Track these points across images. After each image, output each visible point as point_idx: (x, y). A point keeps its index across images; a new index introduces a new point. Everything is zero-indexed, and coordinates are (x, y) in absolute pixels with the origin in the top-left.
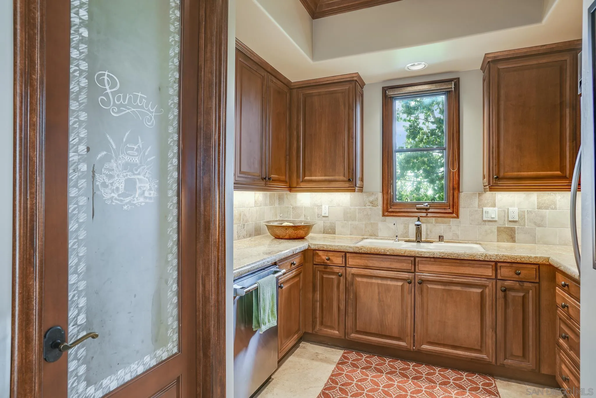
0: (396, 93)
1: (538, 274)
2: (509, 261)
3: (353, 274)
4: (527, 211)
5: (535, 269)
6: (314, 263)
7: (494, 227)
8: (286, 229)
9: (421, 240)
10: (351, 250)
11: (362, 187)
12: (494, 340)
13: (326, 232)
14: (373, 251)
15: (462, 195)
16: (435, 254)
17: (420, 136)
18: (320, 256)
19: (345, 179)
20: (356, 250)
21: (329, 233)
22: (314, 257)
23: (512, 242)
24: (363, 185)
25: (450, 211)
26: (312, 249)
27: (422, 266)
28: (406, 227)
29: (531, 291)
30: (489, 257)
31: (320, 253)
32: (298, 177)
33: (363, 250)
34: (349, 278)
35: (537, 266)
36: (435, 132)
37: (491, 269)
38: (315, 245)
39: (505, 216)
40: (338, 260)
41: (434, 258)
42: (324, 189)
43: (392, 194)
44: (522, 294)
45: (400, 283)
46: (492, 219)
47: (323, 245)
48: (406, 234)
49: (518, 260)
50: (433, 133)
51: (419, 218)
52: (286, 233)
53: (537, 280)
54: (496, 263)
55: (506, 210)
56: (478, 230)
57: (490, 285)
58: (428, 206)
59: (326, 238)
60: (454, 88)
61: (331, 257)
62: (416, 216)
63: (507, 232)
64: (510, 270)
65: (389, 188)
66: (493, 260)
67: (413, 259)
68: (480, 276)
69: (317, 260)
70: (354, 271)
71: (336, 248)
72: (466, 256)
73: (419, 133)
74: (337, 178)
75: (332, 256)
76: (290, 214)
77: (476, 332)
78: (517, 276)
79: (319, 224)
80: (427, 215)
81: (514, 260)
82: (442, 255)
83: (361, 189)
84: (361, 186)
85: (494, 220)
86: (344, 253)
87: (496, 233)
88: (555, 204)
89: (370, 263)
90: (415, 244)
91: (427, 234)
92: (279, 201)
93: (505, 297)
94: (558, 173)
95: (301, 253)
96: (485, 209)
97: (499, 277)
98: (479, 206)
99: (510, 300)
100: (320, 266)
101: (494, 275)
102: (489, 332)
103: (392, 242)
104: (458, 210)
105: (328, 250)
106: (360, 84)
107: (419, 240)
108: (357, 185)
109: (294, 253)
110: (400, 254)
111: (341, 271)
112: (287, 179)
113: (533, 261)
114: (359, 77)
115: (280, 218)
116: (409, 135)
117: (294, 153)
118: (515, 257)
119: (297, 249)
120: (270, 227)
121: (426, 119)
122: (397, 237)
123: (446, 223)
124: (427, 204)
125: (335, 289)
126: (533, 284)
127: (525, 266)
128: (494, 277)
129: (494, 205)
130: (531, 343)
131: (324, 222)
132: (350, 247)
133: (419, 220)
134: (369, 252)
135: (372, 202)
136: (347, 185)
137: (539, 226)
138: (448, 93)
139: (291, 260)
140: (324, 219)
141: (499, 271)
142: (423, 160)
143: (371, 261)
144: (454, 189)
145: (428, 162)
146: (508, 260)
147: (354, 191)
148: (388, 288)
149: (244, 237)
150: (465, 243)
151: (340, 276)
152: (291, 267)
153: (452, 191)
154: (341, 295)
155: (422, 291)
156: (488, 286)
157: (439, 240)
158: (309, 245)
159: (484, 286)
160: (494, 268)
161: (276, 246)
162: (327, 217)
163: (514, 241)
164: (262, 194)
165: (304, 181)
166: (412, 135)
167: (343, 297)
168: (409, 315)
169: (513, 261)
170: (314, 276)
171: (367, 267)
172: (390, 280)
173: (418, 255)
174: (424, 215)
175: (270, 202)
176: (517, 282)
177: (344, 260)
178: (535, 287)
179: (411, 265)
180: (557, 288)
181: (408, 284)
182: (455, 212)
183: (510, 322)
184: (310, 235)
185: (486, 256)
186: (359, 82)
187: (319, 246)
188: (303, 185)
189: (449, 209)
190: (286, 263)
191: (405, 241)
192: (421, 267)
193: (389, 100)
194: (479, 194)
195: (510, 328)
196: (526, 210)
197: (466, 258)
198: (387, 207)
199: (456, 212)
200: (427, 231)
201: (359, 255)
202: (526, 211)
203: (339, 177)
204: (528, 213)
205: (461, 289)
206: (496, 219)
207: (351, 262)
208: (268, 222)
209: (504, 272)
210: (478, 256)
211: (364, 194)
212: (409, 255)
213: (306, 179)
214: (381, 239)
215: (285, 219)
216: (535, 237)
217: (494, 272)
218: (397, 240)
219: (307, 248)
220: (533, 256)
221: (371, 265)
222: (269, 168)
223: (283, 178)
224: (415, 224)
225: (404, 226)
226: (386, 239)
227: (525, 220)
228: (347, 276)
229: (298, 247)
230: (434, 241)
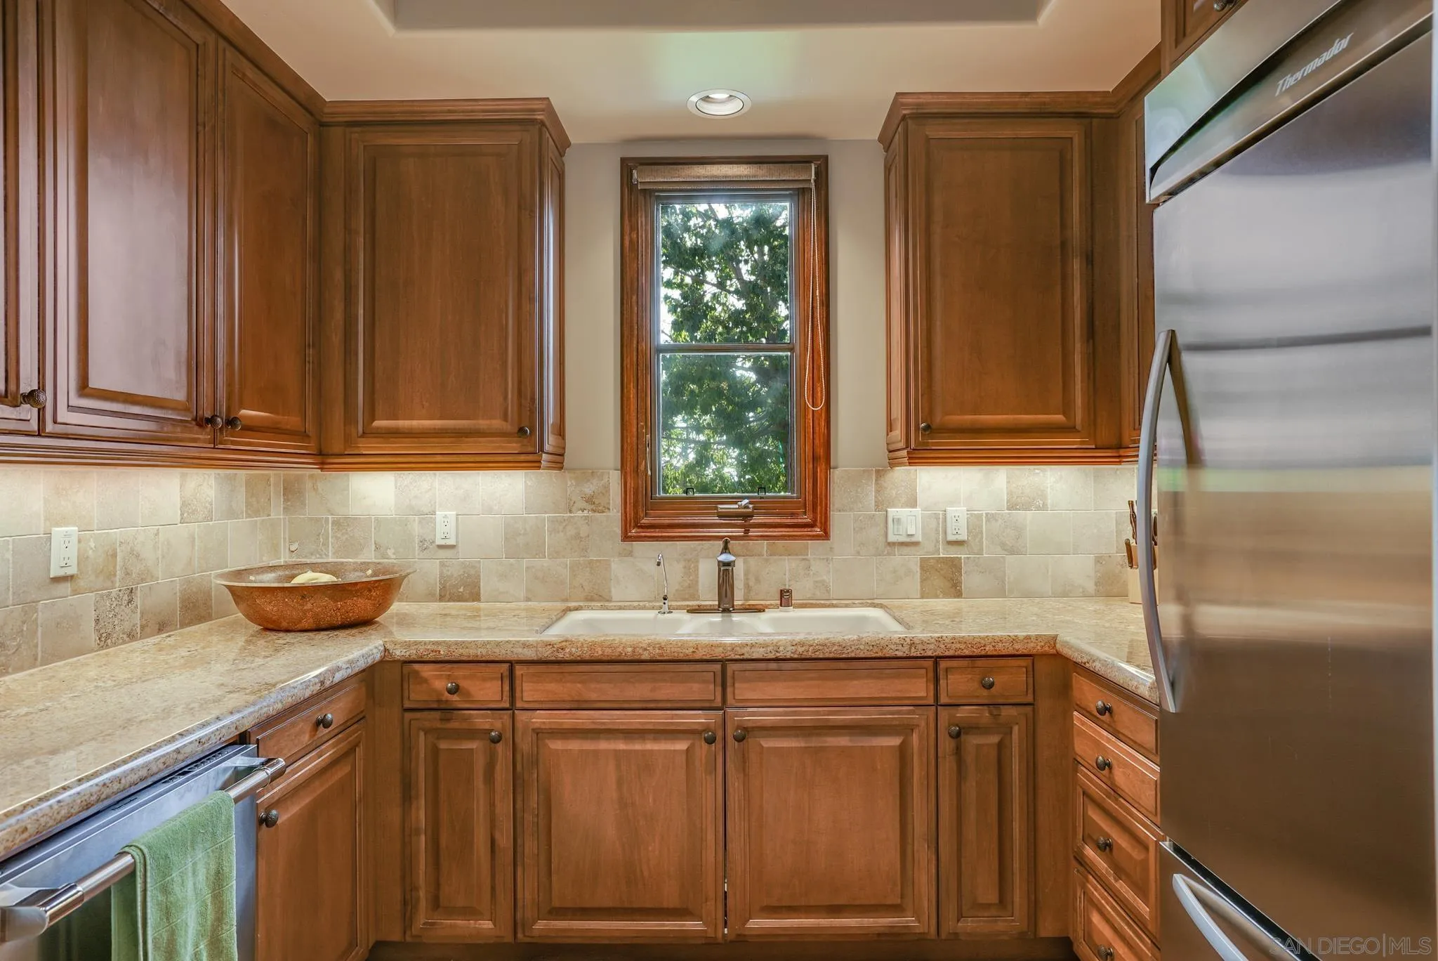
0: (662, 180)
1: (1031, 680)
2: (967, 652)
3: (538, 732)
4: (987, 514)
5: (1025, 670)
6: (407, 705)
7: (912, 560)
8: (303, 597)
9: (733, 606)
10: (530, 654)
11: (562, 455)
12: (934, 871)
13: (448, 596)
14: (598, 653)
15: (836, 475)
16: (781, 649)
17: (707, 324)
18: (425, 681)
19: (507, 427)
20: (547, 654)
21: (460, 599)
22: (406, 686)
23: (955, 597)
24: (564, 448)
25: (807, 519)
26: (398, 661)
27: (746, 685)
28: (691, 570)
29: (1016, 729)
30: (920, 647)
31: (426, 671)
32: (349, 418)
33: (567, 650)
34: (525, 745)
35: (1028, 662)
36: (744, 317)
37: (925, 680)
38: (408, 645)
39: (937, 530)
40: (488, 690)
41: (777, 660)
42: (439, 458)
43: (649, 473)
44: (994, 739)
45: (682, 746)
46: (908, 540)
47: (434, 643)
48: (690, 590)
49: (989, 649)
50: (737, 317)
51: (726, 543)
52: (305, 612)
53: (1030, 699)
54: (937, 659)
55: (941, 512)
56: (877, 568)
57: (923, 724)
58: (748, 507)
59: (449, 615)
60: (815, 181)
61: (463, 684)
62: (721, 538)
63: (942, 572)
64: (970, 676)
65: (641, 456)
66: (929, 653)
67: (718, 667)
68: (897, 702)
69: (417, 695)
70: (540, 719)
71: (481, 653)
72: (862, 647)
73: (705, 316)
74: (482, 423)
75: (465, 677)
76: (325, 544)
77: (889, 856)
78: (985, 692)
79: (427, 570)
80: (747, 532)
81: (979, 650)
82: (800, 650)
83: (559, 461)
84: (560, 451)
85: (913, 539)
86: (506, 666)
87: (919, 574)
88: (1043, 496)
89: (593, 692)
90: (717, 618)
91: (748, 587)
92: (286, 500)
93: (958, 751)
94: (1059, 418)
95: (354, 679)
96: (892, 512)
97: (944, 699)
98: (879, 505)
99: (970, 758)
100: (426, 713)
101: (932, 693)
102: (922, 853)
103: (651, 614)
104: (826, 518)
105: (453, 658)
106: (554, 138)
107: (725, 605)
108: (547, 447)
109: (328, 683)
110: (681, 655)
111: (498, 725)
112: (310, 428)
113: (1020, 648)
114: (550, 110)
115: (291, 557)
116: (682, 322)
117: (336, 339)
118: (982, 642)
119: (338, 669)
120: (242, 596)
121: (721, 285)
122: (665, 599)
123: (797, 555)
124: (746, 501)
125: (479, 783)
126: (1021, 709)
127: (1002, 662)
128: (931, 701)
129: (913, 503)
130: (1016, 865)
131: (442, 565)
132: (525, 645)
133: (726, 549)
134: (587, 657)
135: (589, 500)
136: (514, 446)
137: (1012, 551)
138: (799, 195)
139: (314, 713)
140: (443, 554)
141: (942, 682)
142: (718, 387)
143: (593, 686)
144: (815, 458)
145: (731, 391)
146: (965, 651)
147: (535, 465)
148: (646, 763)
149: (132, 636)
150: (847, 606)
151: (496, 741)
152: (312, 736)
153: (811, 466)
154: (498, 803)
155: (744, 762)
156: (918, 726)
157: (779, 602)
158: (388, 646)
159: (905, 729)
160: (931, 674)
161: (259, 661)
162: (452, 547)
163: (959, 594)
164: (212, 477)
165: (367, 434)
166: (688, 320)
167: (504, 808)
168: (710, 837)
169: (977, 652)
170: (407, 748)
171: (580, 705)
172: (652, 736)
173: (733, 657)
174: (739, 532)
175: (248, 504)
176: (985, 707)
177: (507, 688)
178: (1026, 715)
179: (712, 686)
180: (1075, 713)
181: (705, 745)
182: (818, 524)
183: (971, 815)
184: (396, 607)
185: (912, 644)
186: (550, 129)
187: (422, 648)
188: (367, 447)
189: (805, 513)
190: (293, 725)
191: (688, 611)
192: (743, 691)
193: (641, 198)
194: (878, 472)
195: (970, 833)
196: (984, 512)
197: (862, 655)
198: (636, 513)
199: (821, 523)
200: (747, 579)
201: (556, 668)
202: (984, 515)
203: (488, 422)
204: (988, 520)
205: (850, 744)
206: (919, 538)
207: (529, 691)
208: (239, 574)
209: (958, 683)
210: (893, 647)
211: (567, 474)
212: (708, 657)
213: (378, 428)
214: (620, 608)
215: (308, 561)
216: (1003, 582)
217: (932, 687)
218: (666, 608)
219: (378, 657)
220: (1022, 634)
221: (594, 696)
222: (230, 384)
223: (292, 421)
224: (719, 562)
225: (685, 567)
226: (635, 608)
227: (982, 538)
228: (518, 740)
229: (341, 661)
230: (767, 607)
